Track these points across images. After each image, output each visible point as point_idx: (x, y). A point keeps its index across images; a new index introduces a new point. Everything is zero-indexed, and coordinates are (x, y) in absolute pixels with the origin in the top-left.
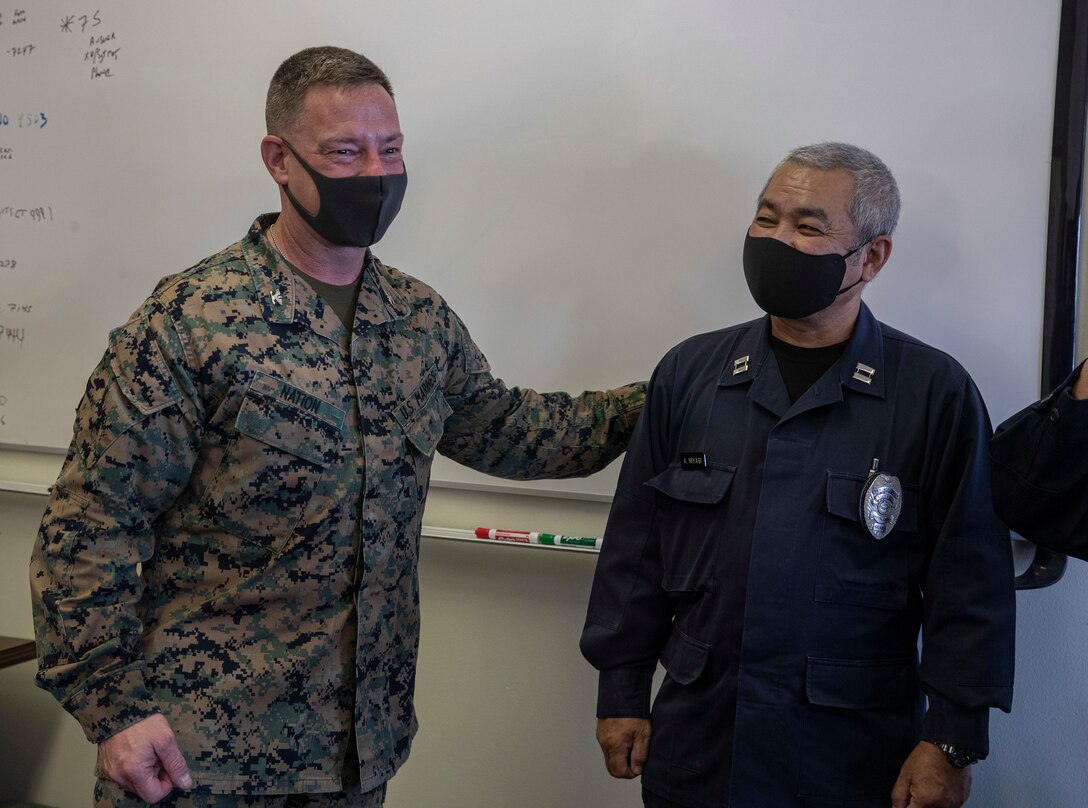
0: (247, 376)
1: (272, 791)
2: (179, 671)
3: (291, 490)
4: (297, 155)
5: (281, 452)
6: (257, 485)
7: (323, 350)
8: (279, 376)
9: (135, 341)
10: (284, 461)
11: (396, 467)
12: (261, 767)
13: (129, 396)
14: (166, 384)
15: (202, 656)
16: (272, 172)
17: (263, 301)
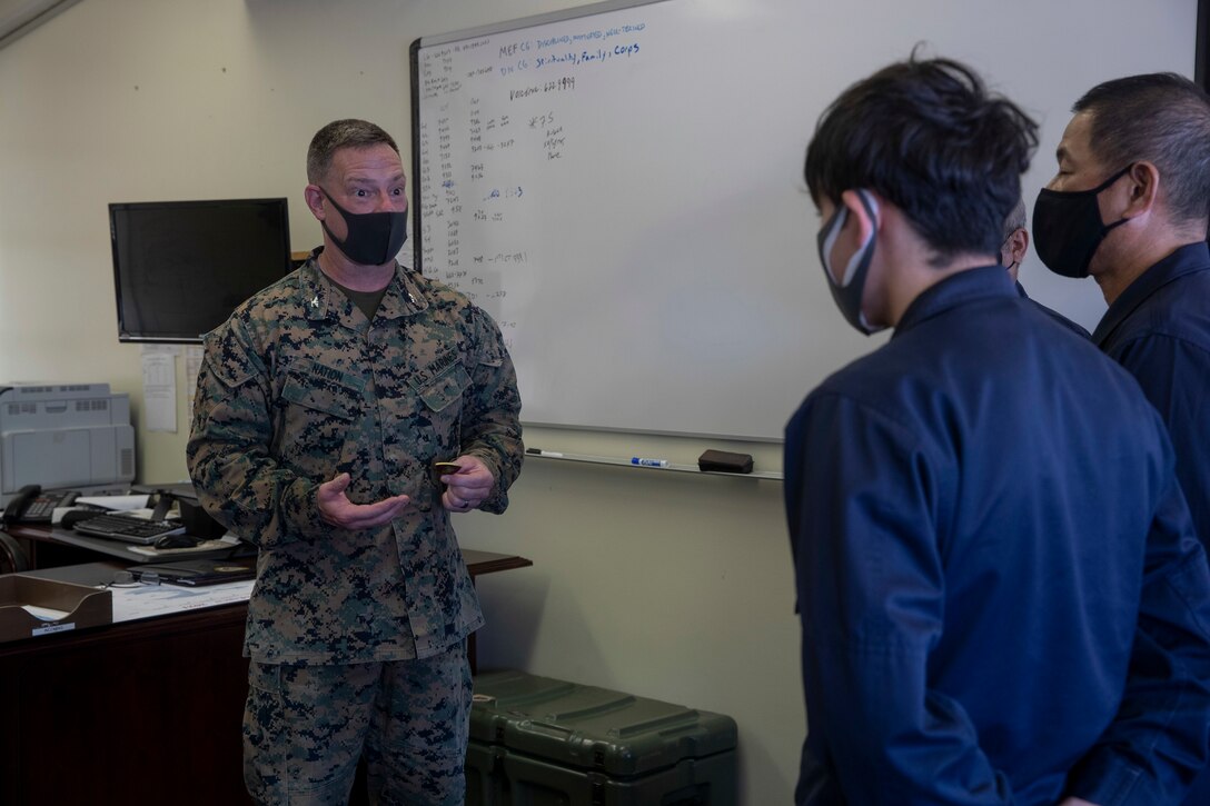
0: (287, 360)
1: (355, 661)
2: (278, 582)
3: (329, 439)
4: (330, 199)
5: (318, 412)
6: (305, 437)
7: (347, 338)
8: (311, 358)
9: (221, 339)
10: (321, 418)
11: (412, 420)
12: (343, 645)
13: (220, 376)
14: (244, 365)
15: (292, 571)
16: (314, 211)
17: (305, 306)
